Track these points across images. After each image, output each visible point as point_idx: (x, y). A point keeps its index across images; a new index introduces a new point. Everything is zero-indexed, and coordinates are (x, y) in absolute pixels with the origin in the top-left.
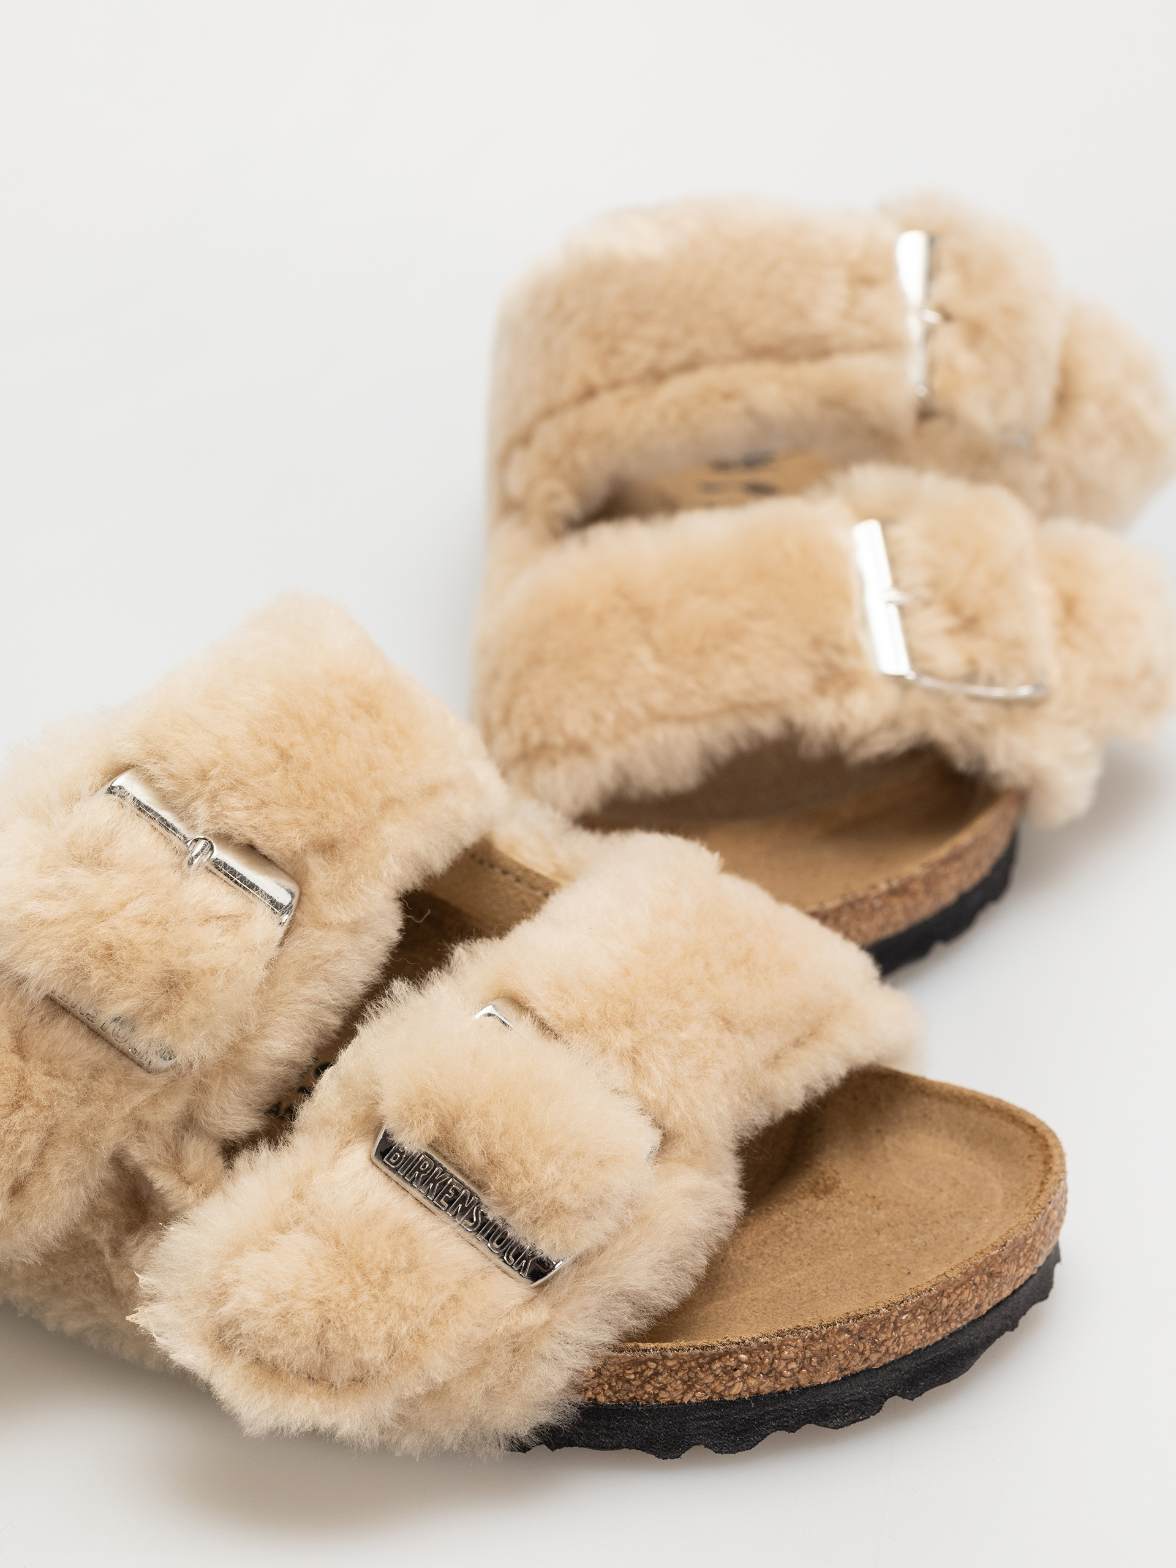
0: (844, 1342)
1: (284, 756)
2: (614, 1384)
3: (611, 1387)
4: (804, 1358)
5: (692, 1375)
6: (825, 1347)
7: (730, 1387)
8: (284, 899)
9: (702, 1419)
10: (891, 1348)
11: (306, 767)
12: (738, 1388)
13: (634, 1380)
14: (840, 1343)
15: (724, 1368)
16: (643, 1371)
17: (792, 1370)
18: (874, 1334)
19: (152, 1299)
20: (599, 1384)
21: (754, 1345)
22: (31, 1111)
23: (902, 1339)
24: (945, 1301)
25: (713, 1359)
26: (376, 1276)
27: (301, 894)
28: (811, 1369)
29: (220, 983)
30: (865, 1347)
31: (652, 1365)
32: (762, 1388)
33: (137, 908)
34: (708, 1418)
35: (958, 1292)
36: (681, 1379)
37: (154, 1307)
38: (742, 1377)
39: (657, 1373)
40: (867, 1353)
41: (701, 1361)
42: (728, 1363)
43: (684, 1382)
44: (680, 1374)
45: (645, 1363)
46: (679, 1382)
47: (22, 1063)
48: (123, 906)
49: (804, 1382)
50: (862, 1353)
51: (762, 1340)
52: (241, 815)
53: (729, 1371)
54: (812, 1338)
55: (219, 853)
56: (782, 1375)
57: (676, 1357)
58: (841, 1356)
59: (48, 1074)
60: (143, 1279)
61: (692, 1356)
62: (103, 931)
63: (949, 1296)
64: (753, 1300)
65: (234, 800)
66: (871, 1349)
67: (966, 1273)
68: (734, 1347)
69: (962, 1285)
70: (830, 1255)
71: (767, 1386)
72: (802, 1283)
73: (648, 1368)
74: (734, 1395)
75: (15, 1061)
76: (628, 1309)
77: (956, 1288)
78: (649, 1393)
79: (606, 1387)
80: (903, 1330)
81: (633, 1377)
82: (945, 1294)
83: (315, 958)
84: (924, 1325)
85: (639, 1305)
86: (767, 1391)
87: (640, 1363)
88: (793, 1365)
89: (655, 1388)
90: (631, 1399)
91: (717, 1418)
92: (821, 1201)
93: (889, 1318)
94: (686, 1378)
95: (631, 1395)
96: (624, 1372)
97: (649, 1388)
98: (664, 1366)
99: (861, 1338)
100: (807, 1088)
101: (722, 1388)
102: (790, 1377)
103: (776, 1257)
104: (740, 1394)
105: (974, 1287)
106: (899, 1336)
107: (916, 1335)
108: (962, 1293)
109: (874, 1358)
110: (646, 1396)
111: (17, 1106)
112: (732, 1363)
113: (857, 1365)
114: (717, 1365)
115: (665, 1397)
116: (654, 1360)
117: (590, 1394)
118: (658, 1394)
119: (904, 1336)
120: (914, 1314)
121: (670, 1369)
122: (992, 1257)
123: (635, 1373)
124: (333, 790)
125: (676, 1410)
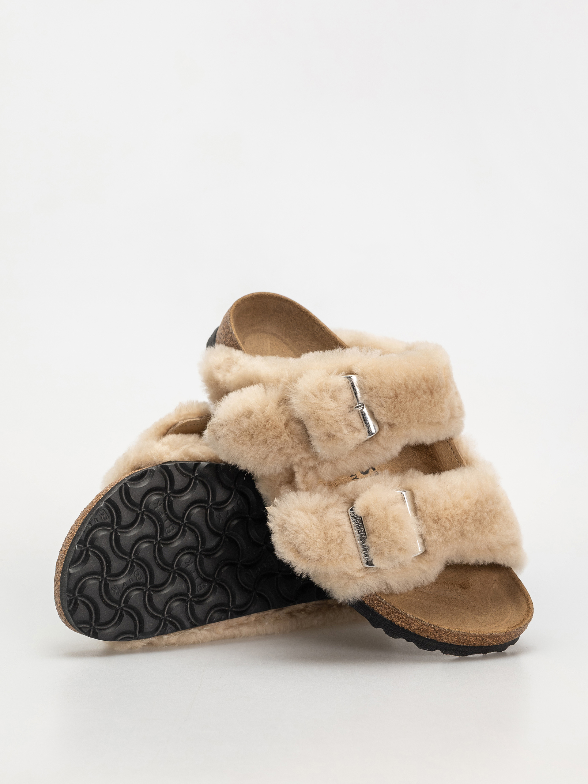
0: (432, 630)
1: (396, 396)
2: (370, 601)
3: (369, 601)
4: (420, 627)
5: (390, 612)
6: (427, 628)
7: (397, 622)
8: (373, 431)
9: (387, 624)
10: (444, 639)
11: (401, 402)
12: (399, 623)
13: (376, 604)
14: (430, 630)
15: (398, 617)
16: (379, 603)
17: (415, 628)
18: (441, 634)
19: (275, 506)
20: (367, 598)
21: (409, 616)
22: (279, 441)
23: (448, 639)
24: (465, 638)
25: (397, 612)
26: (329, 539)
27: (378, 432)
28: (420, 631)
29: (341, 443)
30: (437, 635)
31: (382, 604)
32: (405, 627)
33: (332, 413)
34: (388, 625)
35: (470, 638)
36: (387, 611)
37: (274, 508)
38: (402, 621)
39: (382, 606)
40: (436, 637)
41: (394, 611)
42: (400, 616)
43: (387, 613)
44: (387, 610)
45: (380, 602)
46: (386, 612)
47: (284, 429)
48: (329, 410)
49: (417, 632)
50: (435, 636)
51: (411, 617)
52: (374, 405)
53: (399, 618)
54: (424, 624)
55: (365, 410)
56: (412, 627)
57: (388, 606)
58: (429, 633)
59: (288, 435)
60: (276, 500)
61: (392, 609)
62: (320, 412)
63: (467, 637)
64: (422, 603)
65: (375, 400)
66: (438, 637)
67: (475, 635)
68: (404, 614)
69: (473, 636)
70: (452, 605)
71: (406, 627)
72: (438, 607)
73: (380, 603)
74: (397, 624)
75: (283, 427)
76: (385, 587)
77: (470, 636)
78: (377, 609)
79: (368, 601)
80: (449, 637)
81: (376, 603)
82: (466, 636)
83: (371, 450)
84: (456, 640)
85: (389, 587)
86: (406, 628)
87: (379, 601)
88: (416, 627)
89: (379, 609)
90: (373, 608)
91: (390, 626)
92: (461, 590)
93: (447, 632)
94: (388, 612)
95: (373, 607)
96: (374, 600)
97: (378, 608)
98: (385, 606)
99: (437, 633)
100: (477, 560)
101: (395, 621)
102: (414, 629)
103: (438, 596)
104: (399, 625)
105: (476, 639)
106: (447, 638)
107: (452, 640)
108: (471, 638)
109: (438, 639)
110: (376, 609)
111: (276, 437)
112: (401, 616)
113: (433, 637)
114: (397, 614)
115: (380, 613)
116: (383, 603)
117: (364, 599)
118: (379, 611)
119: (449, 639)
120: (455, 636)
121: (385, 608)
122: (485, 635)
123: (377, 602)
124: (404, 412)
125: (381, 617)
